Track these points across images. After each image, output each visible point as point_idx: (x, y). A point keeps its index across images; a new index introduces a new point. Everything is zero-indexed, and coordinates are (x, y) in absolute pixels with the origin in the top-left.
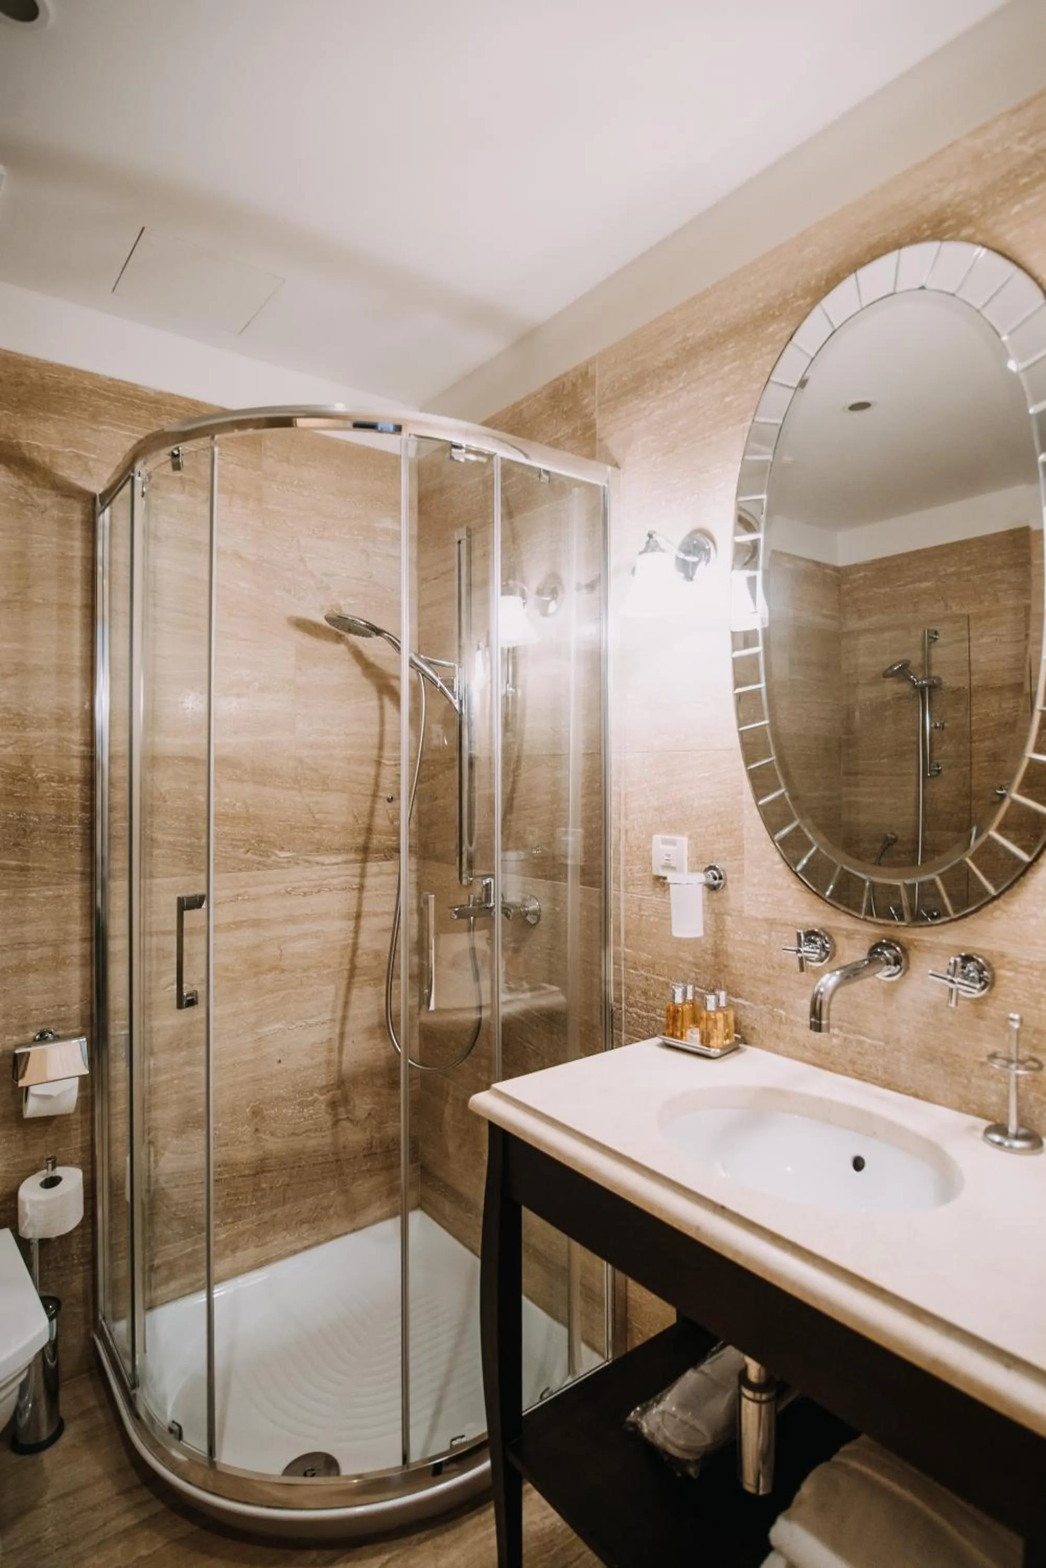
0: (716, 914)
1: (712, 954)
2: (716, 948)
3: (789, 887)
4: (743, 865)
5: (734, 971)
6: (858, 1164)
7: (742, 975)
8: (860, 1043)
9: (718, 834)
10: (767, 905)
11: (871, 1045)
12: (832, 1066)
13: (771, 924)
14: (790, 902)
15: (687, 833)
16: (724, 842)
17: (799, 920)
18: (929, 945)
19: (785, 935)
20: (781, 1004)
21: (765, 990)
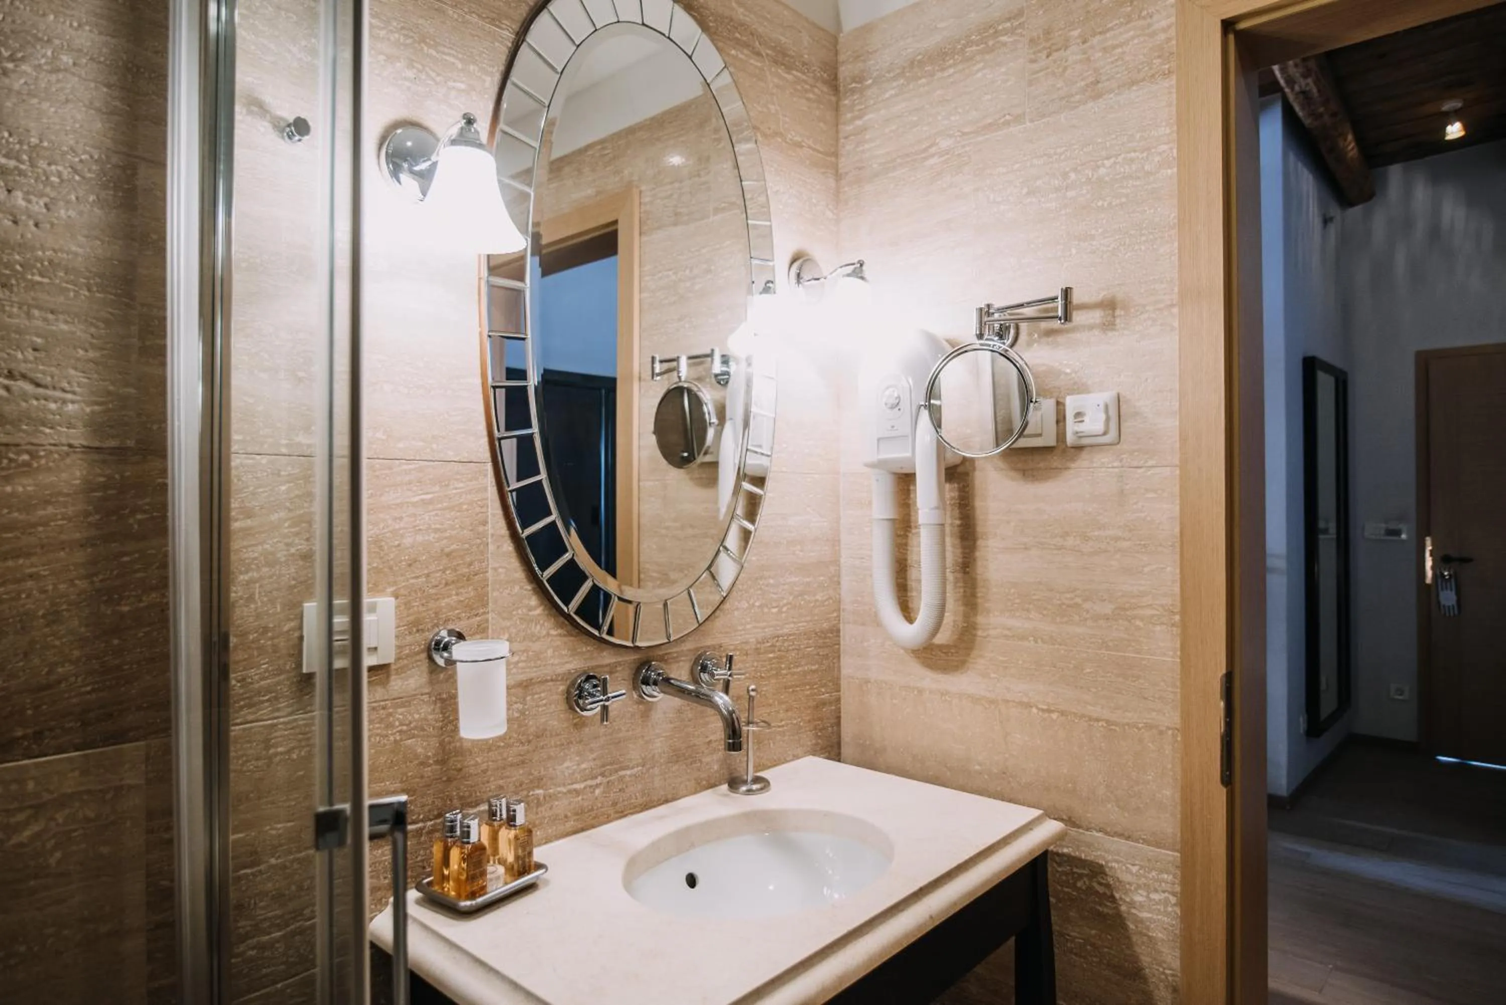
0: (443, 701)
1: (437, 762)
2: (444, 750)
3: (548, 634)
4: (487, 621)
5: (472, 770)
6: (692, 881)
7: (485, 772)
8: (621, 779)
9: (447, 584)
10: (520, 665)
11: (630, 776)
12: (593, 822)
13: (526, 686)
14: (550, 652)
15: (390, 590)
16: (457, 594)
17: (561, 670)
18: (675, 655)
19: (543, 695)
20: (538, 782)
21: (518, 774)
